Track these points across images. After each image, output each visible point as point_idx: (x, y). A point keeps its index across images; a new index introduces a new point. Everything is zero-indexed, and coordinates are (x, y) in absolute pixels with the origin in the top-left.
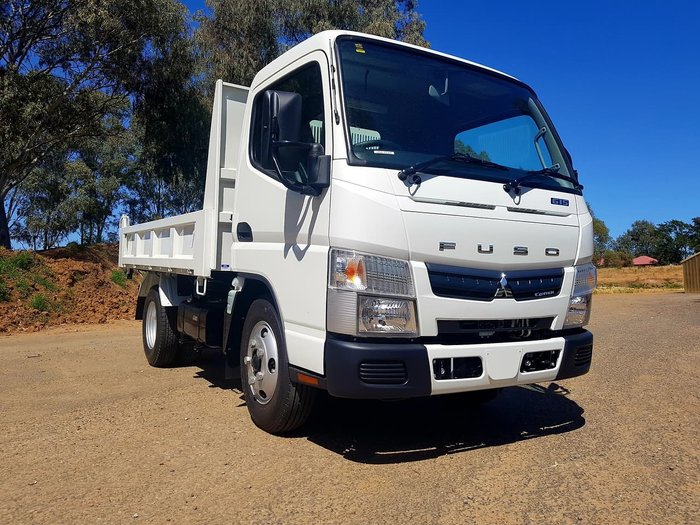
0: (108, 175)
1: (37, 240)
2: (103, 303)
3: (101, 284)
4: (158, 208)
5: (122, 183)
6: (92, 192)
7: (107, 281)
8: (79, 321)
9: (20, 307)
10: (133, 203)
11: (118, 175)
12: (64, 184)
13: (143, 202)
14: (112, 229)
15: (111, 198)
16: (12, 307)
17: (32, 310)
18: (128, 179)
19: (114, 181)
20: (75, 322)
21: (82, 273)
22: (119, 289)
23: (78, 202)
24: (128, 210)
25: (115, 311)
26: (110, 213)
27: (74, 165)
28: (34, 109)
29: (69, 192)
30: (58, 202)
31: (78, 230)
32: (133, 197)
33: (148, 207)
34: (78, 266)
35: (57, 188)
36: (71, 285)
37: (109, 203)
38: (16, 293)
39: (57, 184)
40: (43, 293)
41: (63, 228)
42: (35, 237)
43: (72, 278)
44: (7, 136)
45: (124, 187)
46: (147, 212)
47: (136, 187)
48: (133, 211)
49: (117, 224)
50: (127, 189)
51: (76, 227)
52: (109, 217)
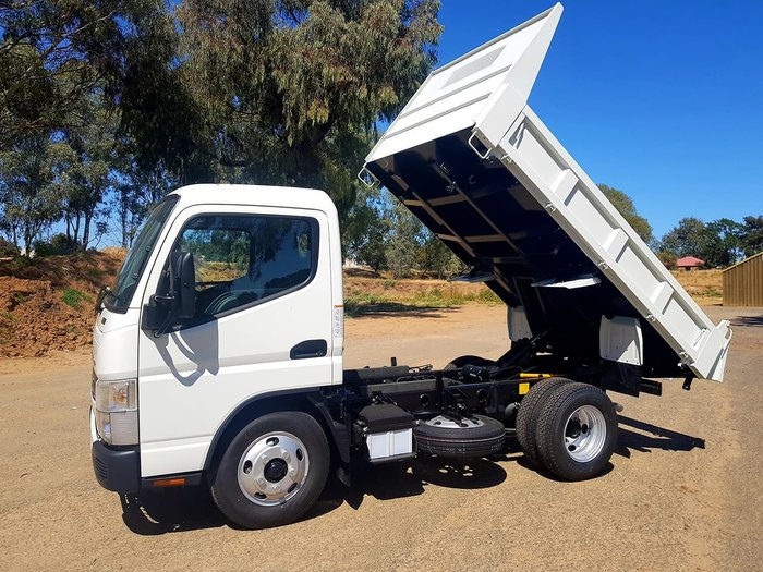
0: (96, 158)
1: (17, 230)
2: (47, 329)
3: (48, 306)
4: (153, 195)
5: (112, 167)
6: (78, 177)
7: (55, 302)
8: (13, 354)
10: (125, 189)
11: (107, 158)
12: (46, 168)
13: (137, 188)
14: (102, 219)
15: (102, 183)
18: (119, 164)
19: (103, 165)
20: (8, 355)
21: (25, 294)
22: (70, 310)
23: (62, 189)
24: (120, 197)
25: (60, 339)
26: (100, 199)
27: (57, 147)
29: (51, 177)
30: (40, 188)
32: (125, 183)
33: (143, 194)
35: (38, 171)
36: (11, 308)
37: (98, 189)
39: (37, 168)
42: (15, 227)
43: (12, 300)
45: (115, 172)
46: (140, 200)
47: (129, 172)
48: (125, 199)
49: (107, 213)
50: (118, 175)
51: (61, 215)
52: (98, 204)
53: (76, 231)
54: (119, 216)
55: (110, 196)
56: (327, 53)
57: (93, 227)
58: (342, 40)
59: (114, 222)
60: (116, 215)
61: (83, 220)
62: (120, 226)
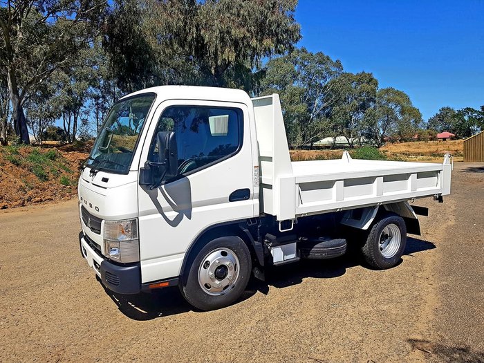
0: (80, 80)
5: (90, 84)
6: (70, 92)
9: (55, 184)
10: (97, 98)
11: (86, 79)
12: (52, 87)
13: (103, 97)
14: (84, 116)
15: (82, 95)
16: (50, 184)
17: (62, 186)
18: (93, 82)
19: (84, 84)
23: (61, 99)
24: (94, 103)
26: (82, 105)
28: (41, 49)
29: (54, 92)
30: (48, 98)
31: (62, 118)
32: (96, 93)
34: (82, 156)
35: (46, 89)
37: (81, 99)
38: (51, 176)
39: (46, 87)
40: (65, 174)
41: (51, 116)
44: (25, 67)
45: (91, 88)
46: (106, 105)
47: (99, 87)
48: (97, 104)
49: (87, 113)
50: (93, 89)
51: (61, 115)
52: (81, 108)
53: (69, 124)
54: (94, 115)
55: (88, 103)
56: (233, 21)
57: (79, 122)
58: (242, 12)
59: (91, 118)
60: (93, 114)
61: (73, 118)
62: (95, 120)
